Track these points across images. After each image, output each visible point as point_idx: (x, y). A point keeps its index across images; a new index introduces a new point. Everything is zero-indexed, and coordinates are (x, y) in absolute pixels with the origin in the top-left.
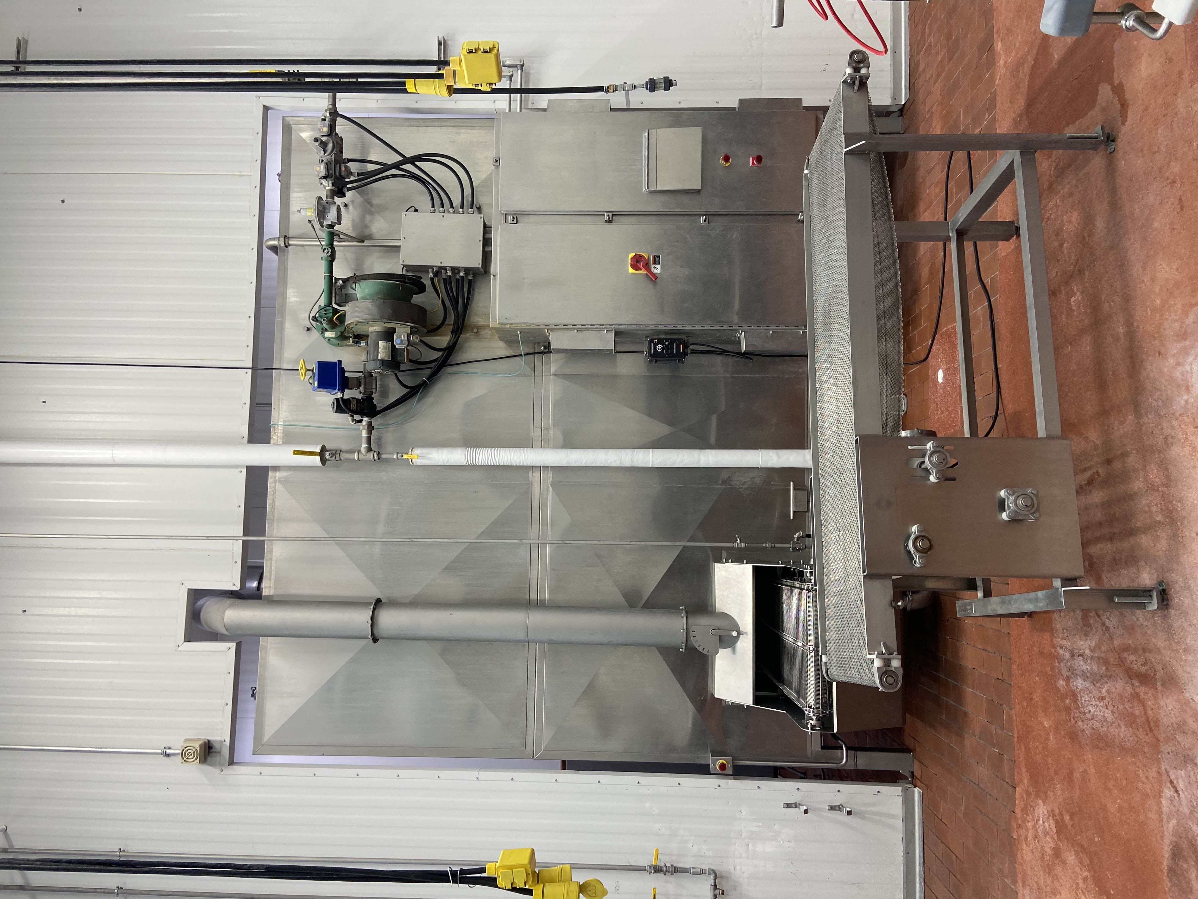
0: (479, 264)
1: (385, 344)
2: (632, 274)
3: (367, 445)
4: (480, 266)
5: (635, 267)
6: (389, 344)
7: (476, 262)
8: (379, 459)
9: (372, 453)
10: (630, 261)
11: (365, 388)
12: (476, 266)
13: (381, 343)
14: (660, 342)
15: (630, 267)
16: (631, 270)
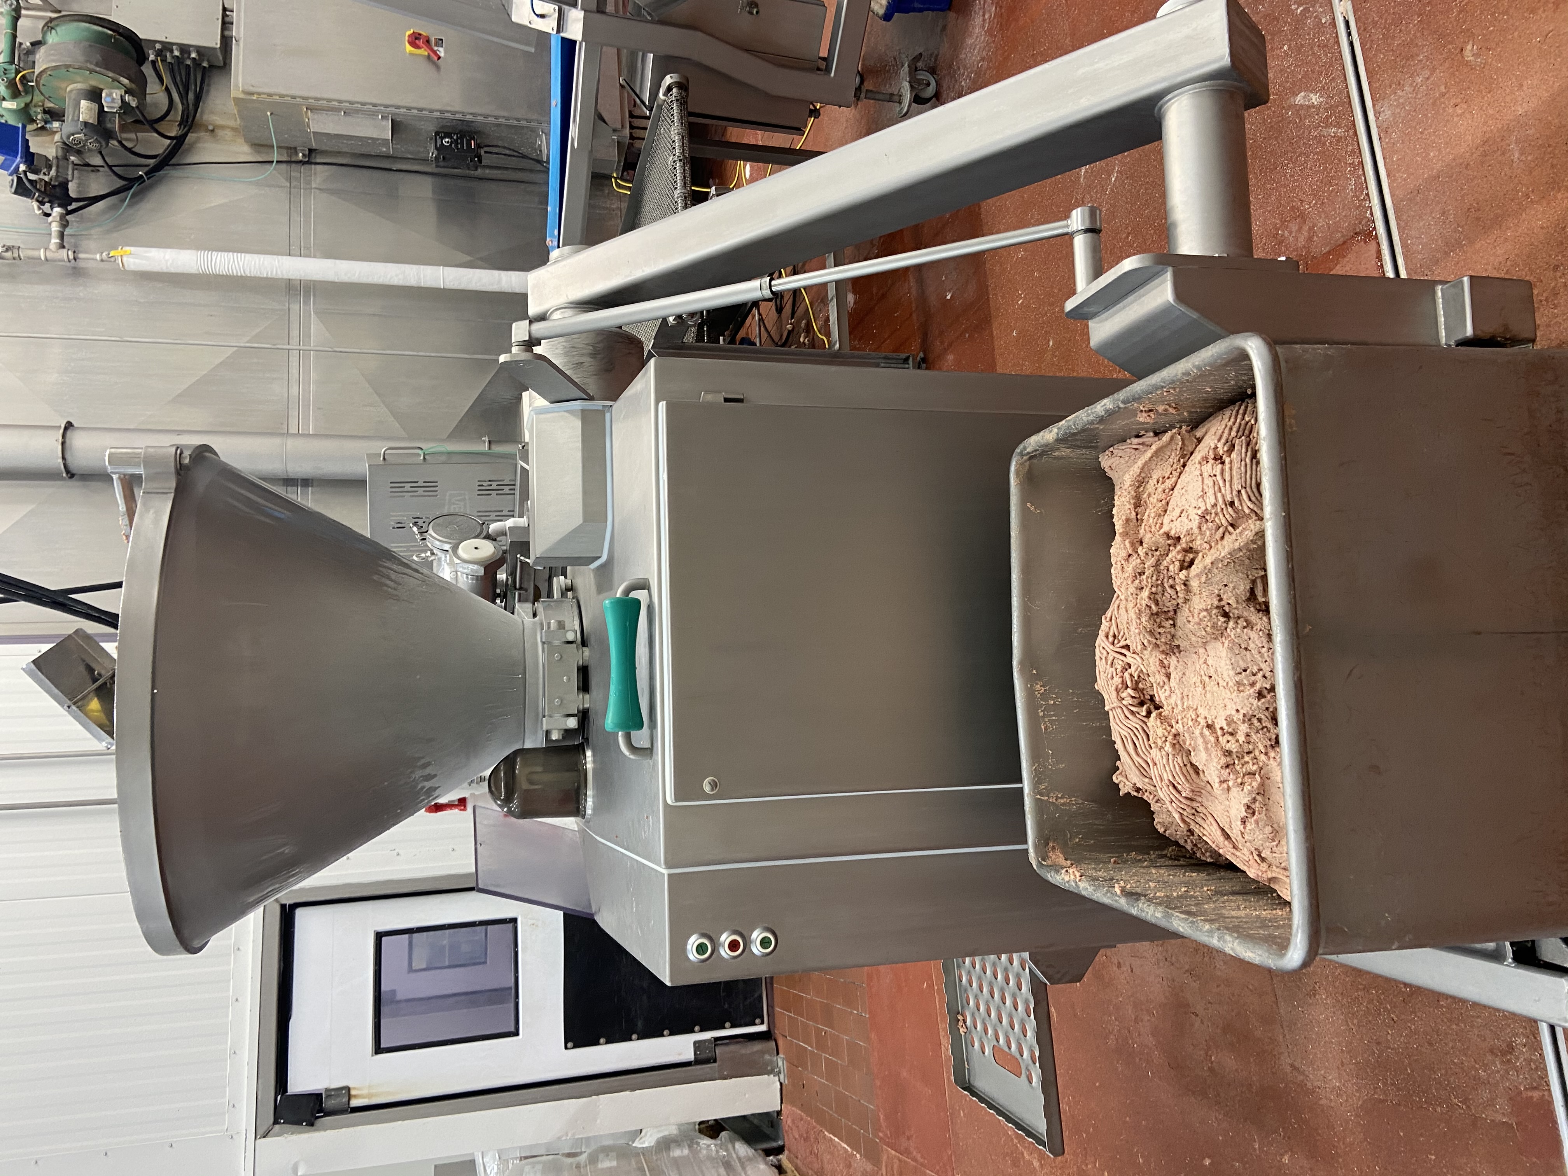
0: (217, 44)
1: (89, 105)
2: (411, 54)
3: (58, 241)
4: (218, 46)
5: (413, 44)
6: (95, 106)
7: (213, 41)
8: (75, 259)
9: (65, 251)
10: (407, 38)
11: (57, 171)
12: (213, 45)
13: (84, 103)
14: (448, 135)
15: (407, 44)
16: (409, 48)
